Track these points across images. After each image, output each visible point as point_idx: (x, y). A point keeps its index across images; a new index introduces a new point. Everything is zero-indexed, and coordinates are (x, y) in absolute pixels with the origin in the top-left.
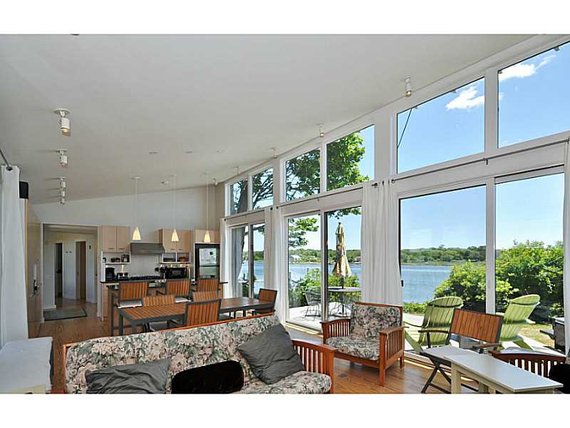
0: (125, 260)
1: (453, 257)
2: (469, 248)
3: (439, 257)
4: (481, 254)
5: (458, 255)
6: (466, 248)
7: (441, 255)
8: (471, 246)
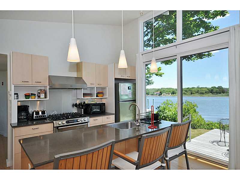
0: (43, 96)
1: (205, 92)
2: (212, 87)
3: (198, 92)
4: (219, 90)
5: (208, 91)
6: (211, 87)
7: (198, 91)
8: (213, 86)
